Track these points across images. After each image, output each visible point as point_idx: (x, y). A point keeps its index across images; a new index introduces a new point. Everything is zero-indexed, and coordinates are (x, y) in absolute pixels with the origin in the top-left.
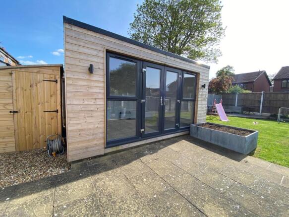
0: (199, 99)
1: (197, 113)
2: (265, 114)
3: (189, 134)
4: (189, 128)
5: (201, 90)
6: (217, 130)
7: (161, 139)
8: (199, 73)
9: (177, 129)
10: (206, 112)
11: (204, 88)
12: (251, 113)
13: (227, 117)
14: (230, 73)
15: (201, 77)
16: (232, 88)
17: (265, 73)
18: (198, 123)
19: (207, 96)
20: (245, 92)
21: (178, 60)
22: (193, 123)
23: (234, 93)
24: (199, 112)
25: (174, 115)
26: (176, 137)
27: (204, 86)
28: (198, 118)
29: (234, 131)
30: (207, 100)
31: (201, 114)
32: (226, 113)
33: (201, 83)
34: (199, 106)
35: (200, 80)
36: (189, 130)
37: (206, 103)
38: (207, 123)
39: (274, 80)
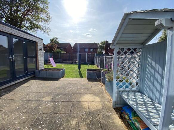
0: (39, 56)
1: (38, 64)
2: (70, 62)
4: (35, 73)
5: (40, 51)
6: (49, 71)
7: (15, 83)
8: (37, 42)
9: (26, 75)
10: (43, 63)
12: (66, 62)
13: (55, 65)
14: (57, 41)
15: (38, 44)
16: (58, 50)
17: (70, 44)
18: (40, 69)
19: (43, 55)
20: (63, 52)
21: (22, 32)
22: (37, 70)
23: (58, 53)
24: (39, 63)
25: (23, 67)
26: (26, 80)
27: (41, 49)
28: (39, 67)
29: (57, 70)
31: (41, 64)
32: (55, 62)
33: (39, 48)
34: (39, 60)
35: (38, 46)
37: (43, 58)
38: (45, 69)
39: (73, 48)
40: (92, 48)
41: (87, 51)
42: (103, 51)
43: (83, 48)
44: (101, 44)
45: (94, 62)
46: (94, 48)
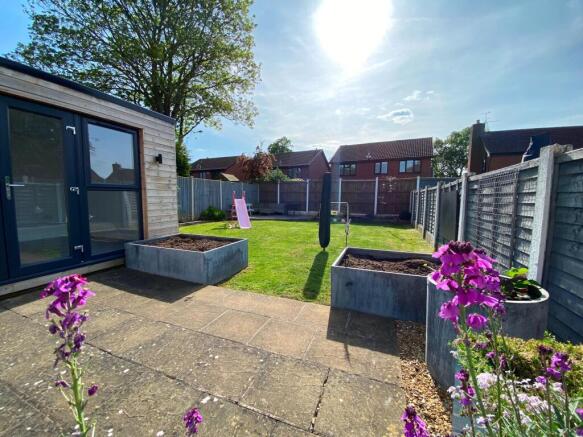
0: (149, 187)
3: (124, 265)
4: (121, 251)
5: (155, 167)
8: (141, 129)
9: (79, 259)
10: (175, 213)
11: (161, 162)
15: (147, 138)
16: (273, 174)
19: (175, 181)
22: (142, 239)
24: (151, 214)
27: (159, 159)
30: (175, 188)
31: (159, 217)
33: (150, 153)
34: (150, 201)
35: (146, 146)
36: (124, 256)
39: (331, 162)
40: (406, 159)
41: (385, 170)
42: (459, 170)
43: (369, 161)
44: (452, 142)
45: (410, 215)
46: (414, 159)
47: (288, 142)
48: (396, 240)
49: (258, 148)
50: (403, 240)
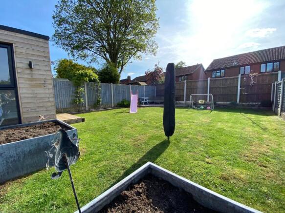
5: (28, 72)
15: (18, 50)
17: (202, 66)
33: (22, 60)
35: (17, 56)
40: (266, 62)
43: (235, 67)
45: (272, 103)
46: (273, 62)
47: (183, 63)
48: (257, 129)
49: (156, 65)
50: (265, 129)
